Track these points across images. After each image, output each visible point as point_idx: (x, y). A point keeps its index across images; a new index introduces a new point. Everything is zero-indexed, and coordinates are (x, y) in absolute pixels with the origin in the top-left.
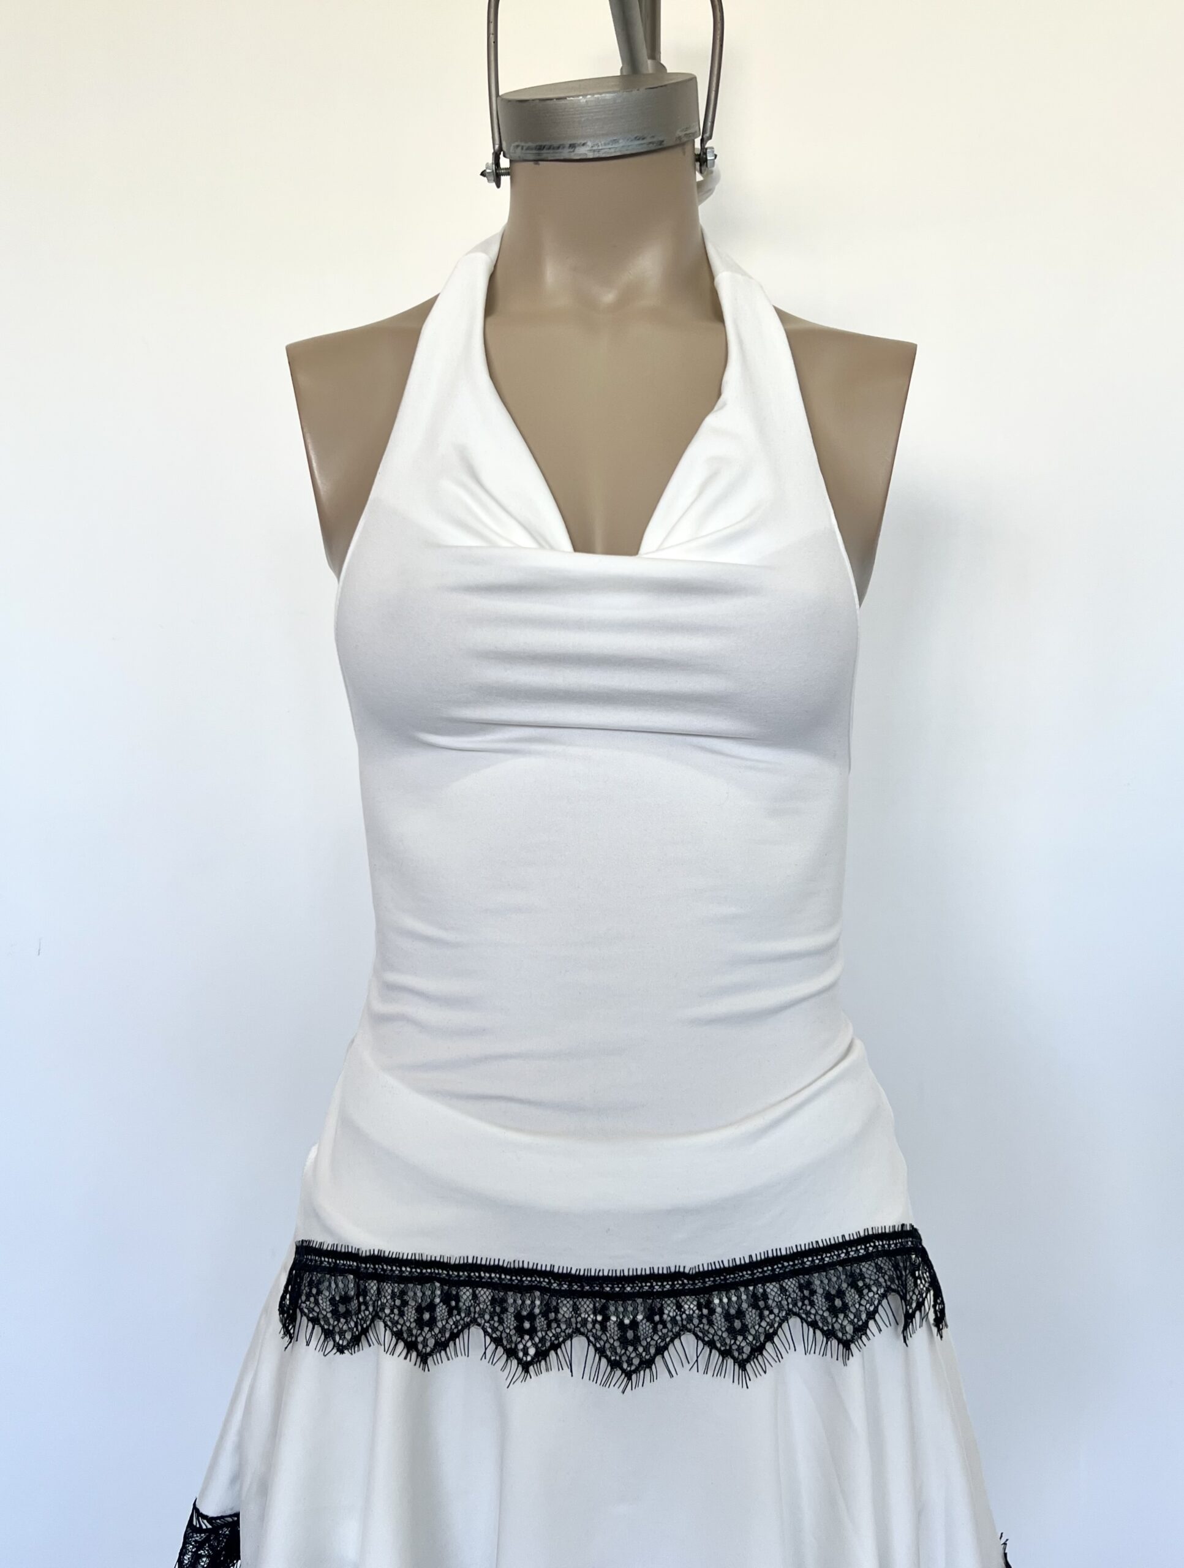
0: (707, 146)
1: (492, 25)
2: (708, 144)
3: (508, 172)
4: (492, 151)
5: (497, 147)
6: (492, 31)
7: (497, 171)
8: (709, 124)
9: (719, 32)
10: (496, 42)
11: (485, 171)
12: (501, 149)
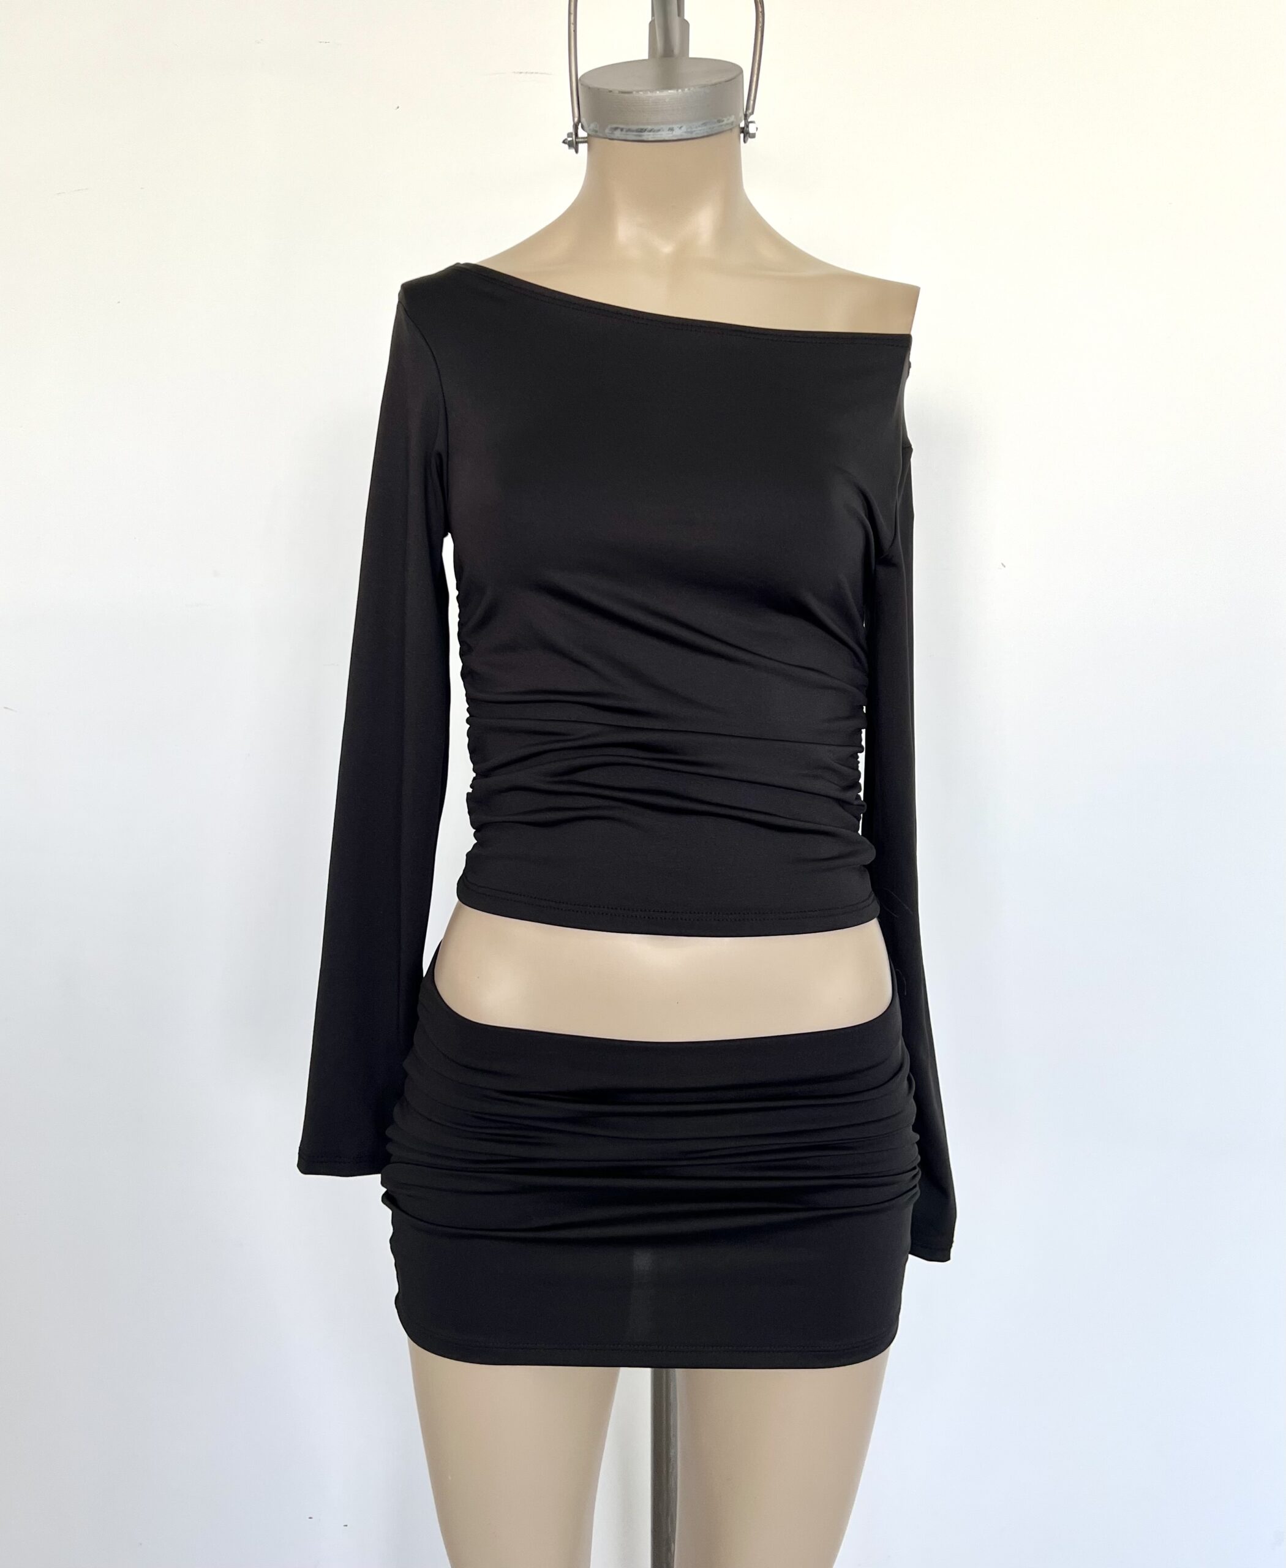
0: (749, 120)
1: (572, 16)
2: (750, 120)
3: (586, 140)
5: (576, 119)
6: (572, 21)
7: (577, 140)
8: (752, 102)
9: (760, 25)
10: (575, 31)
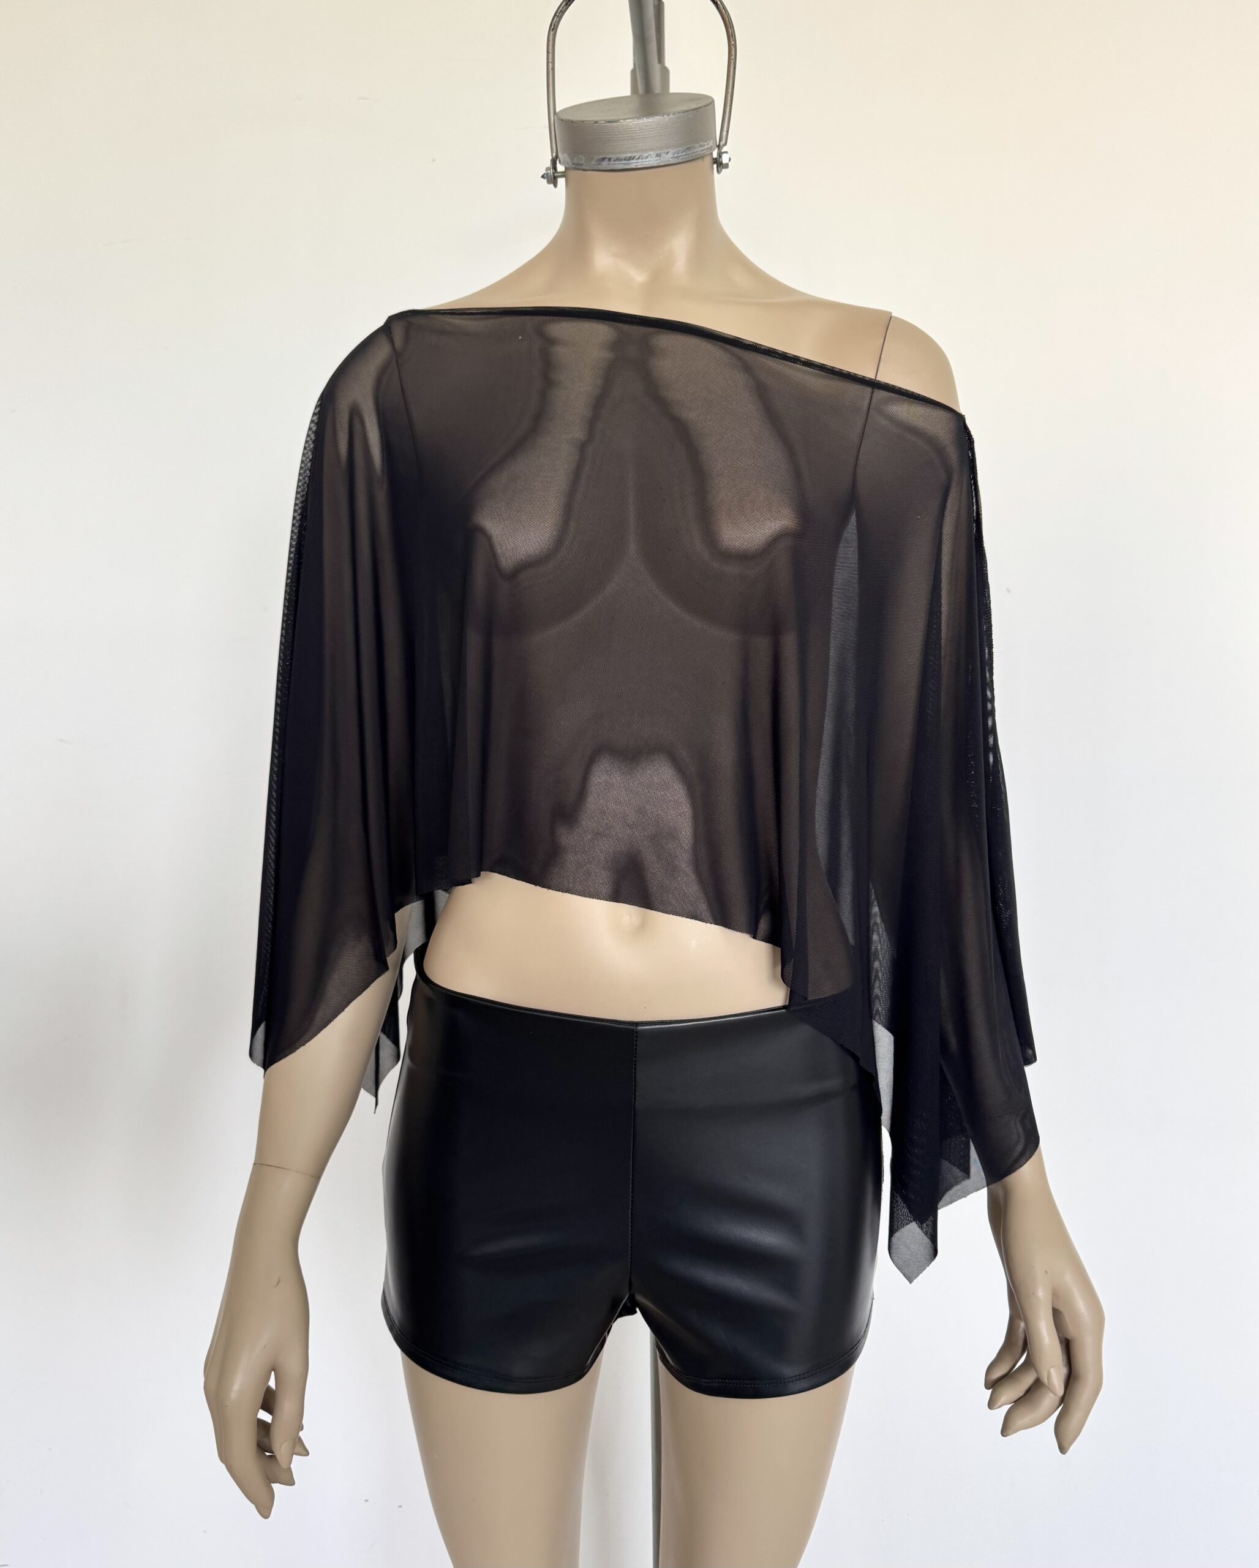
1: (550, 55)
3: (563, 175)
4: (551, 158)
5: (554, 154)
6: (550, 60)
7: (556, 175)
8: (725, 133)
10: (553, 69)
11: (544, 174)
12: (557, 157)
